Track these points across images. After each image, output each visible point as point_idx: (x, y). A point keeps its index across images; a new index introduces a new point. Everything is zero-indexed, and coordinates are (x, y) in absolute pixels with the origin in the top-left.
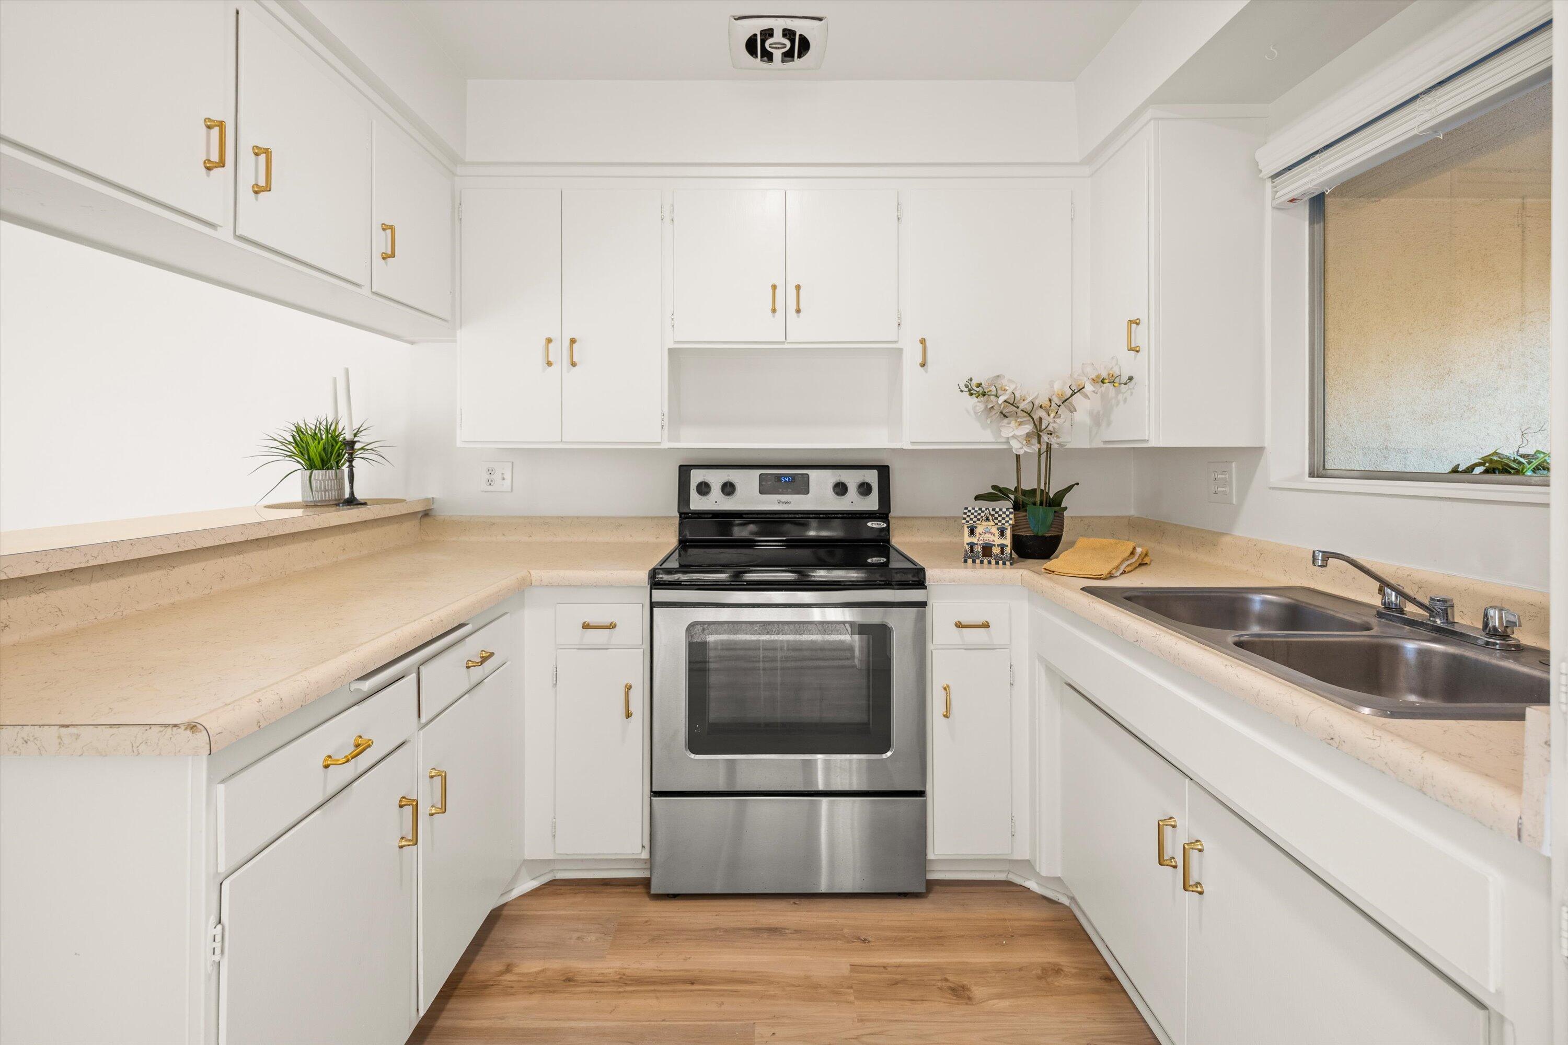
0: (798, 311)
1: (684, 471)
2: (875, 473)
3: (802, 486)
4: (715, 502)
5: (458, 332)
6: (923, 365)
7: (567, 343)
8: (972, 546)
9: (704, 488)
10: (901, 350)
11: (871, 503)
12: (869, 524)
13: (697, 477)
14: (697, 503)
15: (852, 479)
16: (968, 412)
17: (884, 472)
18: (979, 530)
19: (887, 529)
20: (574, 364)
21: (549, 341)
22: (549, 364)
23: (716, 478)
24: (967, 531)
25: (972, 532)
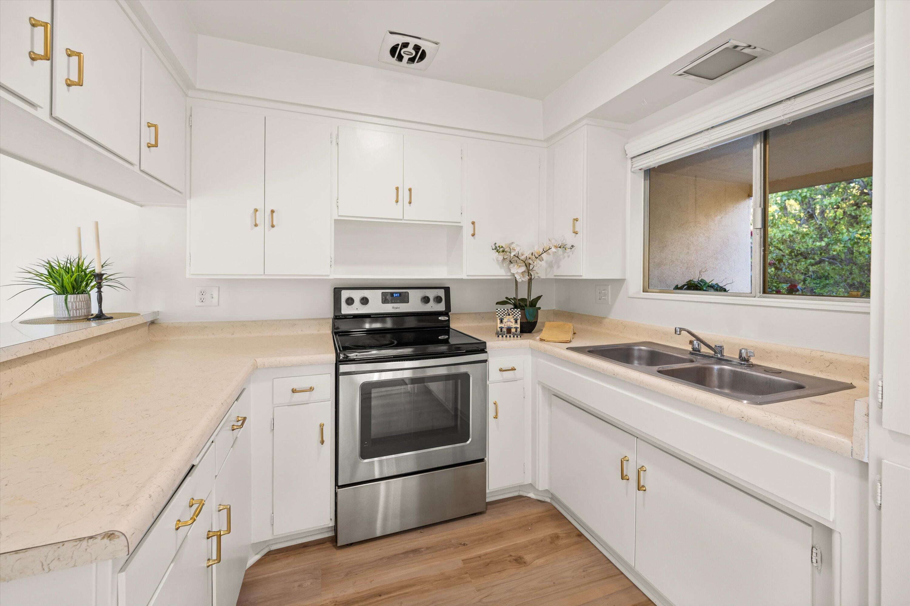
0: (410, 203)
1: (337, 292)
2: (443, 290)
3: (404, 298)
4: (357, 309)
5: (188, 201)
6: (473, 235)
7: (268, 212)
8: (501, 328)
9: (350, 301)
10: (462, 227)
11: (441, 307)
12: (440, 318)
13: (345, 294)
14: (346, 310)
15: (430, 294)
16: (494, 260)
17: (447, 290)
18: (505, 320)
19: (449, 320)
20: (273, 226)
21: (256, 210)
22: (256, 225)
23: (357, 295)
24: (499, 321)
25: (501, 321)
